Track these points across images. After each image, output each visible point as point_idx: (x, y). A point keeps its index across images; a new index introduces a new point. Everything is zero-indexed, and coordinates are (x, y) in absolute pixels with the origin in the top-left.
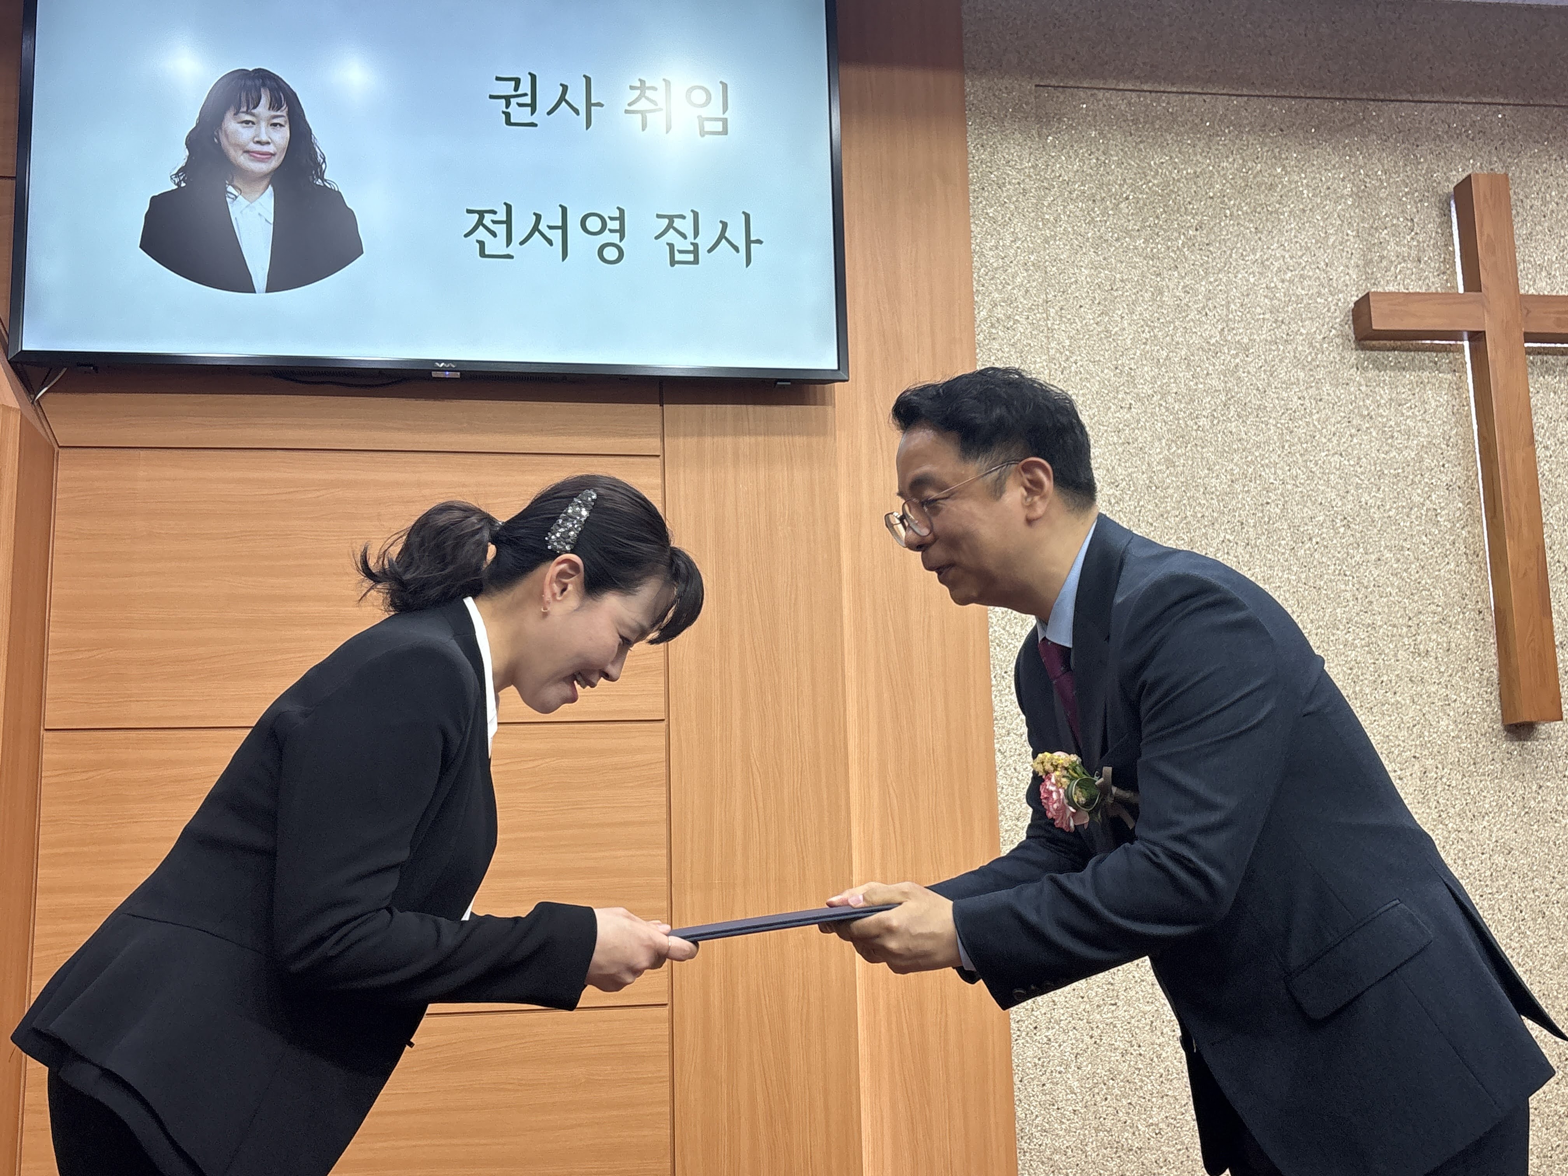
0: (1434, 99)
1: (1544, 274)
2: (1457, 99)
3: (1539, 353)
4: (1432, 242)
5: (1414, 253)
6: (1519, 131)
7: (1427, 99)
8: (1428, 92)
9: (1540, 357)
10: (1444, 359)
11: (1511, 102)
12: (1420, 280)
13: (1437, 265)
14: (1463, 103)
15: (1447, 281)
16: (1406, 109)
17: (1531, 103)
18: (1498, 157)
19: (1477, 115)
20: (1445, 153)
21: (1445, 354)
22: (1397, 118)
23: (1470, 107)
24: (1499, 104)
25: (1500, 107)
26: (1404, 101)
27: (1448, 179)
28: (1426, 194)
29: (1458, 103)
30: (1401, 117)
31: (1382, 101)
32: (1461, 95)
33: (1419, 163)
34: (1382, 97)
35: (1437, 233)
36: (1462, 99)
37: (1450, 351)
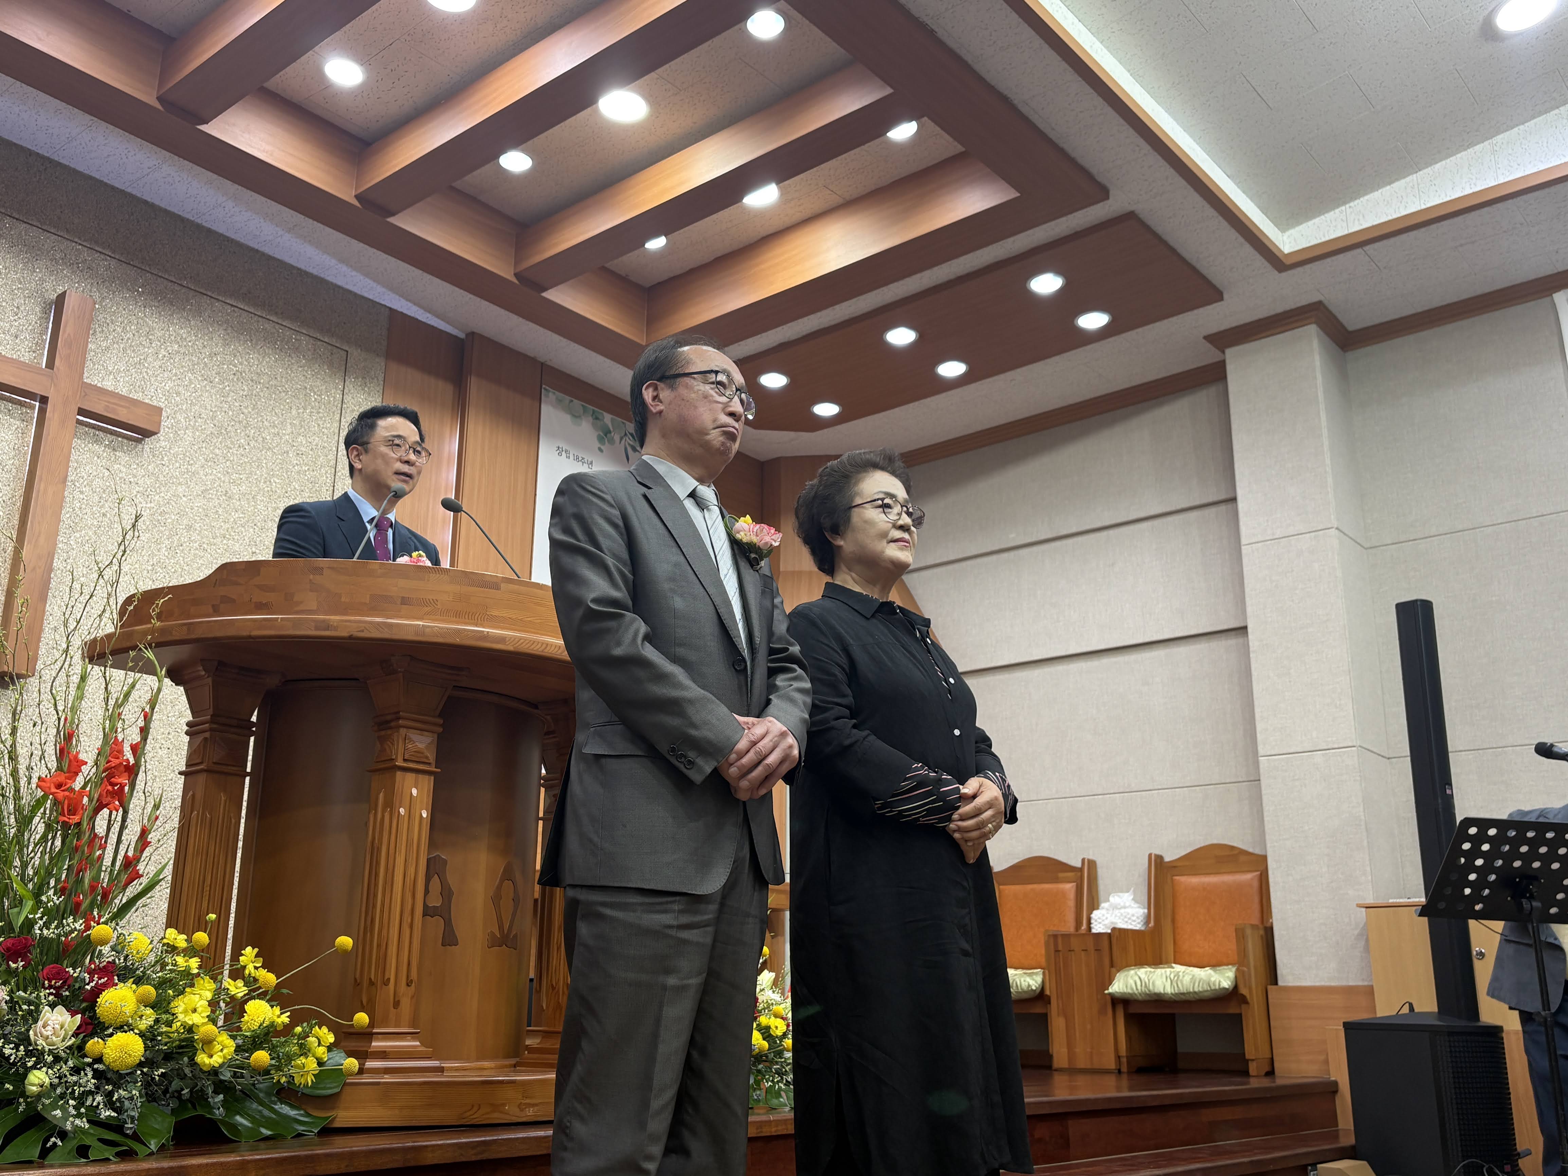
0: (58, 233)
1: (112, 377)
2: (76, 240)
3: (93, 428)
4: (30, 328)
5: (13, 331)
6: (118, 278)
7: (52, 231)
8: (55, 227)
9: (93, 430)
10: (18, 411)
11: (117, 257)
12: (13, 350)
13: (30, 345)
14: (80, 244)
15: (35, 357)
16: (34, 232)
17: (131, 263)
18: (97, 289)
19: (89, 257)
20: (57, 272)
21: (19, 407)
22: (26, 235)
23: (86, 249)
24: (108, 255)
25: (108, 258)
26: (35, 226)
27: (55, 290)
28: (35, 294)
29: (76, 243)
30: (29, 235)
31: (17, 219)
32: (80, 238)
33: (35, 271)
34: (17, 216)
35: (36, 323)
36: (80, 242)
37: (24, 406)
